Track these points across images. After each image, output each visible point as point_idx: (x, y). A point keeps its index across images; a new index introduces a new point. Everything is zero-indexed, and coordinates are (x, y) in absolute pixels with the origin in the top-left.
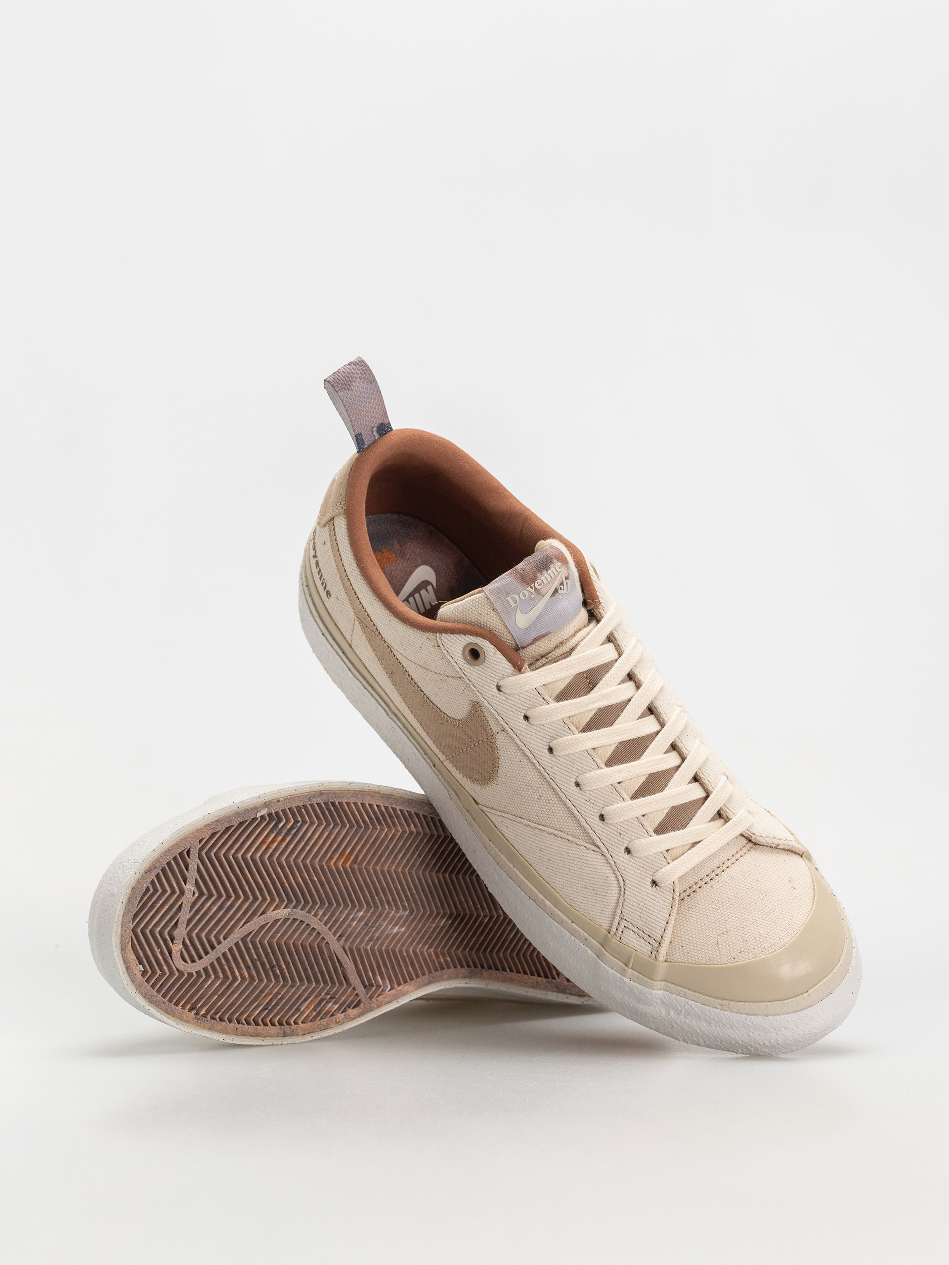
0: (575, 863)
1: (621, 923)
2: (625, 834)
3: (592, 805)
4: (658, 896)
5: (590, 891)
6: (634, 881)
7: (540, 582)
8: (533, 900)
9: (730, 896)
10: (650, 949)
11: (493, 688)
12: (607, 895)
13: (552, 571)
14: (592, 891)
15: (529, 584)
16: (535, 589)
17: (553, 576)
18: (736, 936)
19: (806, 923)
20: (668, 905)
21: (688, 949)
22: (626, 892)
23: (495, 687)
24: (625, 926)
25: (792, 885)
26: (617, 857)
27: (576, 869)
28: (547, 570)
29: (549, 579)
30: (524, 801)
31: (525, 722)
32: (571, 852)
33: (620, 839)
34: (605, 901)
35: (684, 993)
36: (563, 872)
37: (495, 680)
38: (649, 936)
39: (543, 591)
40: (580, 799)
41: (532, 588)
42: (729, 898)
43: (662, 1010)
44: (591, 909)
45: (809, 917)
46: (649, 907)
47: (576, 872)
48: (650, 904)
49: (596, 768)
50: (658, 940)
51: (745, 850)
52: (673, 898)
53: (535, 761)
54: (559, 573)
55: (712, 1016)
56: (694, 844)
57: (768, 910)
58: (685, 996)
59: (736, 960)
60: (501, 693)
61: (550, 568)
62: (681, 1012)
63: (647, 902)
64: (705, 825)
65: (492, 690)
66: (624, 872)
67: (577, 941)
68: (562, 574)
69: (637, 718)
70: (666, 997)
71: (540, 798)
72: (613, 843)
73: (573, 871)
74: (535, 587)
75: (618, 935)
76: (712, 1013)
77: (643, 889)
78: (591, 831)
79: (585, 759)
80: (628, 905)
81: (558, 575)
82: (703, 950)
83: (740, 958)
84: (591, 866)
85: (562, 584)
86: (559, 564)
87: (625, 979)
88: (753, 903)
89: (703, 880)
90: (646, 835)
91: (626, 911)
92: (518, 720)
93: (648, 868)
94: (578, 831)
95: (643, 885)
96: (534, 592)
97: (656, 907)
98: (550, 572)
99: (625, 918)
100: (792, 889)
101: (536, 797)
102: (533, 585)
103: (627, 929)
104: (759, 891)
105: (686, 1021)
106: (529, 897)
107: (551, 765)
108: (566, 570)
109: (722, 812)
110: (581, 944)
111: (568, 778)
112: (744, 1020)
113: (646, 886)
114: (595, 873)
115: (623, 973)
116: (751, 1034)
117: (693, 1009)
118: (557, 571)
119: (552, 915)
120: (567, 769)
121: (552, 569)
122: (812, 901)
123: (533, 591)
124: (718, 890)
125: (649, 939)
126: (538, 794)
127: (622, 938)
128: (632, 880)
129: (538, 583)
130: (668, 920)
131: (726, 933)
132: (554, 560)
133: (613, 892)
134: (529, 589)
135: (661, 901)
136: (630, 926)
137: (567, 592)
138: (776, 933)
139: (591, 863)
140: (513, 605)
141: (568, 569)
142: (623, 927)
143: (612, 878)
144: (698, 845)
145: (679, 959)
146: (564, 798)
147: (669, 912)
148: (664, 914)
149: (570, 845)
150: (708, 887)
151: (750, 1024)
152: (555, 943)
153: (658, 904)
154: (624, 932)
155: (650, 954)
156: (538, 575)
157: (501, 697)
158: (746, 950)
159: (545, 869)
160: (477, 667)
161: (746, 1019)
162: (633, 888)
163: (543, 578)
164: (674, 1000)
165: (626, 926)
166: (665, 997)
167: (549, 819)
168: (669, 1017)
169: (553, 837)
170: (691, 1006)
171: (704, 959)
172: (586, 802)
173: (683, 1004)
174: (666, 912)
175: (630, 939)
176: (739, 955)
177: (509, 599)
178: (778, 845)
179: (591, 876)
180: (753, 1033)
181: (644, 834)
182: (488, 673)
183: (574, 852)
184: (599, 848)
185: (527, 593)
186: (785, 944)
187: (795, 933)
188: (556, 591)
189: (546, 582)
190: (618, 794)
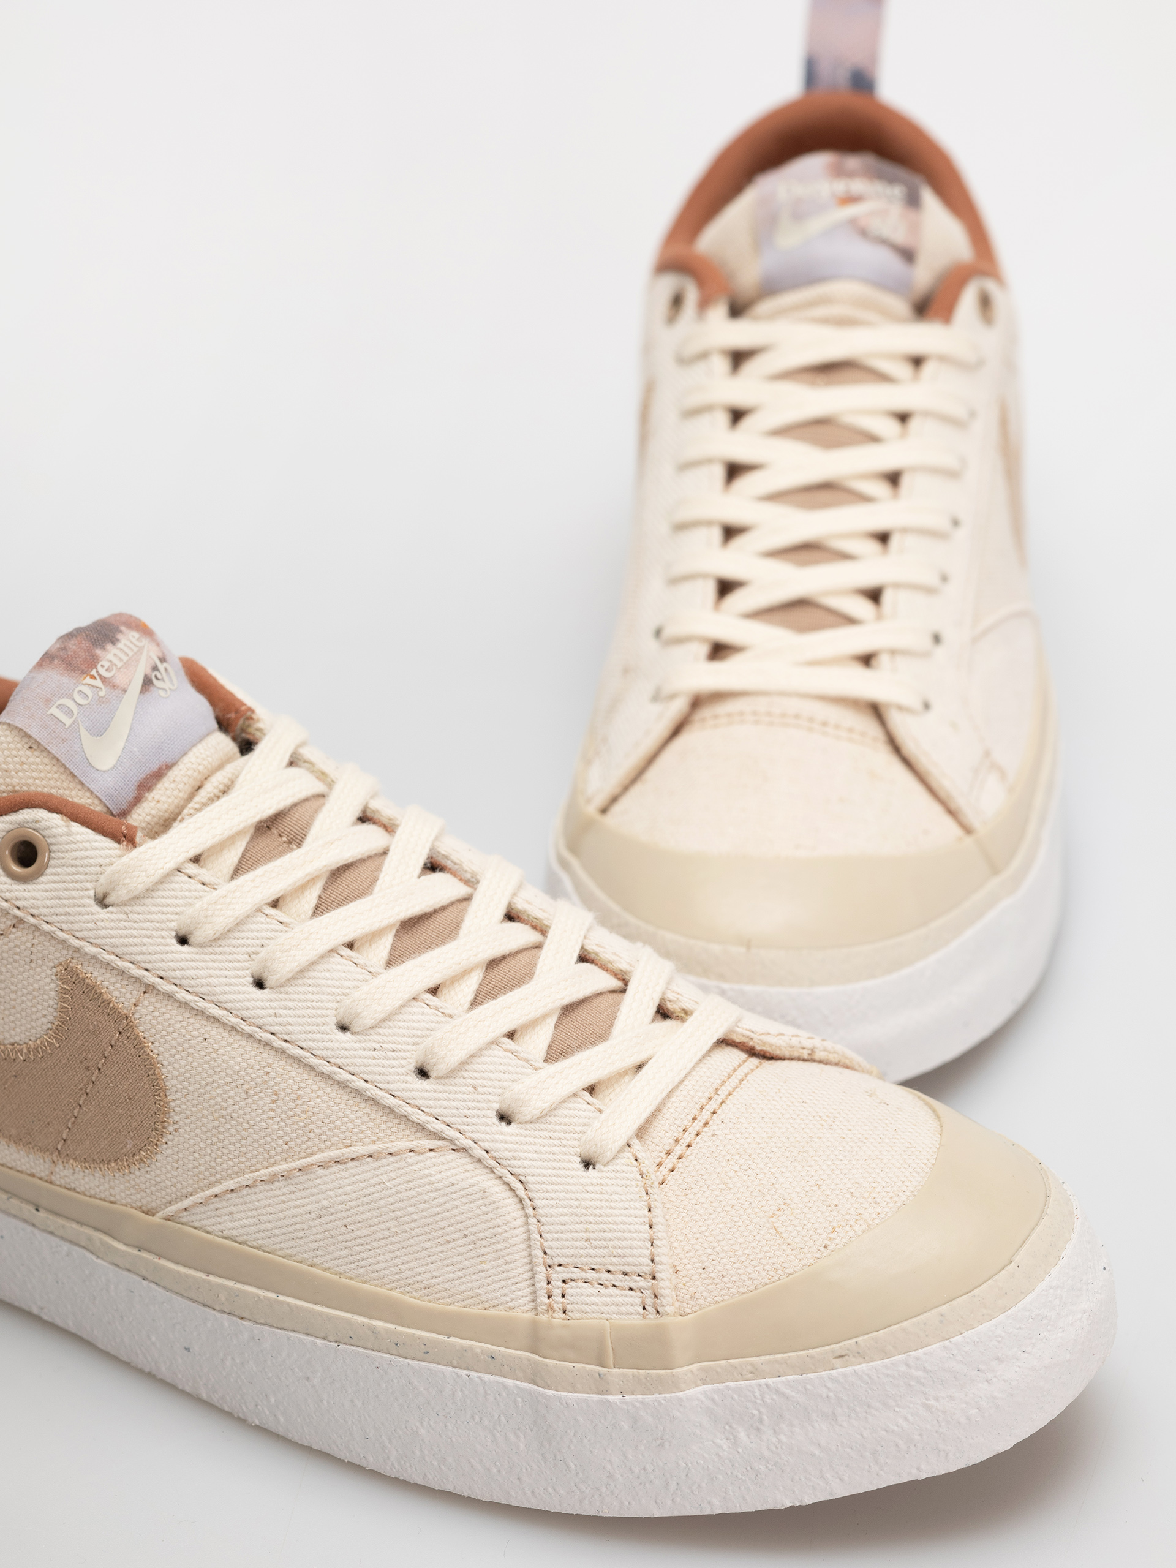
0: (404, 1195)
1: (554, 1276)
2: (485, 1083)
3: (390, 1054)
4: (609, 1182)
5: (459, 1242)
6: (544, 1172)
8: (345, 1344)
10: (638, 1301)
11: (90, 906)
12: (499, 1230)
13: (125, 645)
14: (465, 1241)
15: (84, 673)
16: (104, 679)
17: (131, 654)
18: (810, 1205)
20: (637, 1189)
21: (719, 1268)
22: (537, 1203)
23: (92, 902)
24: (564, 1281)
26: (487, 1137)
27: (410, 1209)
28: (114, 644)
29: (125, 659)
30: (246, 1126)
31: (185, 948)
32: (384, 1178)
33: (479, 1097)
34: (499, 1246)
35: (749, 1368)
36: (387, 1233)
37: (89, 885)
38: (625, 1274)
39: (120, 680)
40: (362, 1053)
41: (95, 678)
42: (759, 1144)
43: (718, 1441)
44: (477, 1284)
46: (597, 1211)
47: (415, 1216)
48: (598, 1203)
49: (369, 976)
50: (647, 1269)
51: (749, 1065)
52: (641, 1175)
53: (234, 1021)
54: (141, 648)
55: (831, 1394)
56: (639, 1067)
58: (756, 1373)
59: (831, 1248)
60: (110, 909)
61: (118, 640)
62: (761, 1421)
63: (587, 1203)
64: (644, 1033)
65: (88, 909)
66: (515, 1162)
67: (473, 1374)
68: (148, 650)
70: (716, 1397)
71: (274, 1097)
72: (468, 1113)
73: (406, 1219)
74: (99, 675)
75: (555, 1306)
76: (829, 1385)
77: (568, 1180)
78: (409, 1110)
79: (339, 967)
80: (551, 1228)
81: (140, 652)
82: (751, 1257)
83: (836, 1241)
84: (440, 1185)
85: (155, 668)
86: (135, 633)
87: (610, 1398)
89: (690, 1130)
90: (529, 1070)
91: (553, 1244)
92: (167, 948)
93: (561, 1135)
94: (383, 1126)
95: (568, 1173)
96: (101, 686)
97: (613, 1204)
98: (120, 645)
99: (557, 1260)
101: (267, 1100)
102: (94, 673)
103: (572, 1284)
105: (780, 1441)
106: (336, 1342)
107: (272, 1012)
108: (153, 643)
109: (666, 1006)
110: (486, 1377)
111: (320, 1020)
112: (903, 1368)
113: (573, 1173)
114: (454, 1196)
115: (601, 1386)
116: (932, 1402)
117: (784, 1394)
118: (135, 645)
119: (398, 1347)
120: (309, 1004)
121: (125, 641)
123: (98, 683)
124: (729, 1137)
125: (628, 1282)
126: (269, 1091)
127: (569, 1307)
128: (539, 1171)
129: (102, 666)
130: (651, 1221)
131: (785, 1207)
132: (122, 627)
133: (508, 1218)
134: (88, 680)
135: (618, 1189)
136: (577, 1274)
137: (170, 685)
139: (439, 1177)
140: (68, 721)
141: (158, 642)
142: (560, 1284)
143: (497, 1189)
144: (647, 1068)
145: (709, 1300)
146: (327, 1069)
147: (646, 1204)
148: (637, 1212)
149: (378, 1164)
150: (706, 1139)
151: (920, 1374)
152: (431, 1423)
153: (616, 1197)
154: (568, 1291)
155: (642, 1311)
156: (98, 652)
157: (113, 916)
158: (843, 1224)
159: (346, 1252)
160: (42, 879)
161: (907, 1365)
162: (549, 1188)
163: (110, 656)
164: (736, 1397)
165: (566, 1276)
166: (713, 1400)
167: (311, 1135)
168: (740, 1450)
169: (335, 1168)
170: (777, 1391)
171: (763, 1273)
172: (375, 1053)
173: (758, 1394)
174: (638, 1205)
175: (587, 1299)
176: (833, 1235)
177: (54, 711)
178: (813, 1051)
179: (447, 1206)
180: (937, 1399)
181: (524, 1070)
182: (68, 878)
183: (392, 1175)
184: (441, 1138)
185: (87, 691)
188: (147, 680)
189: (119, 664)
190: (436, 1012)
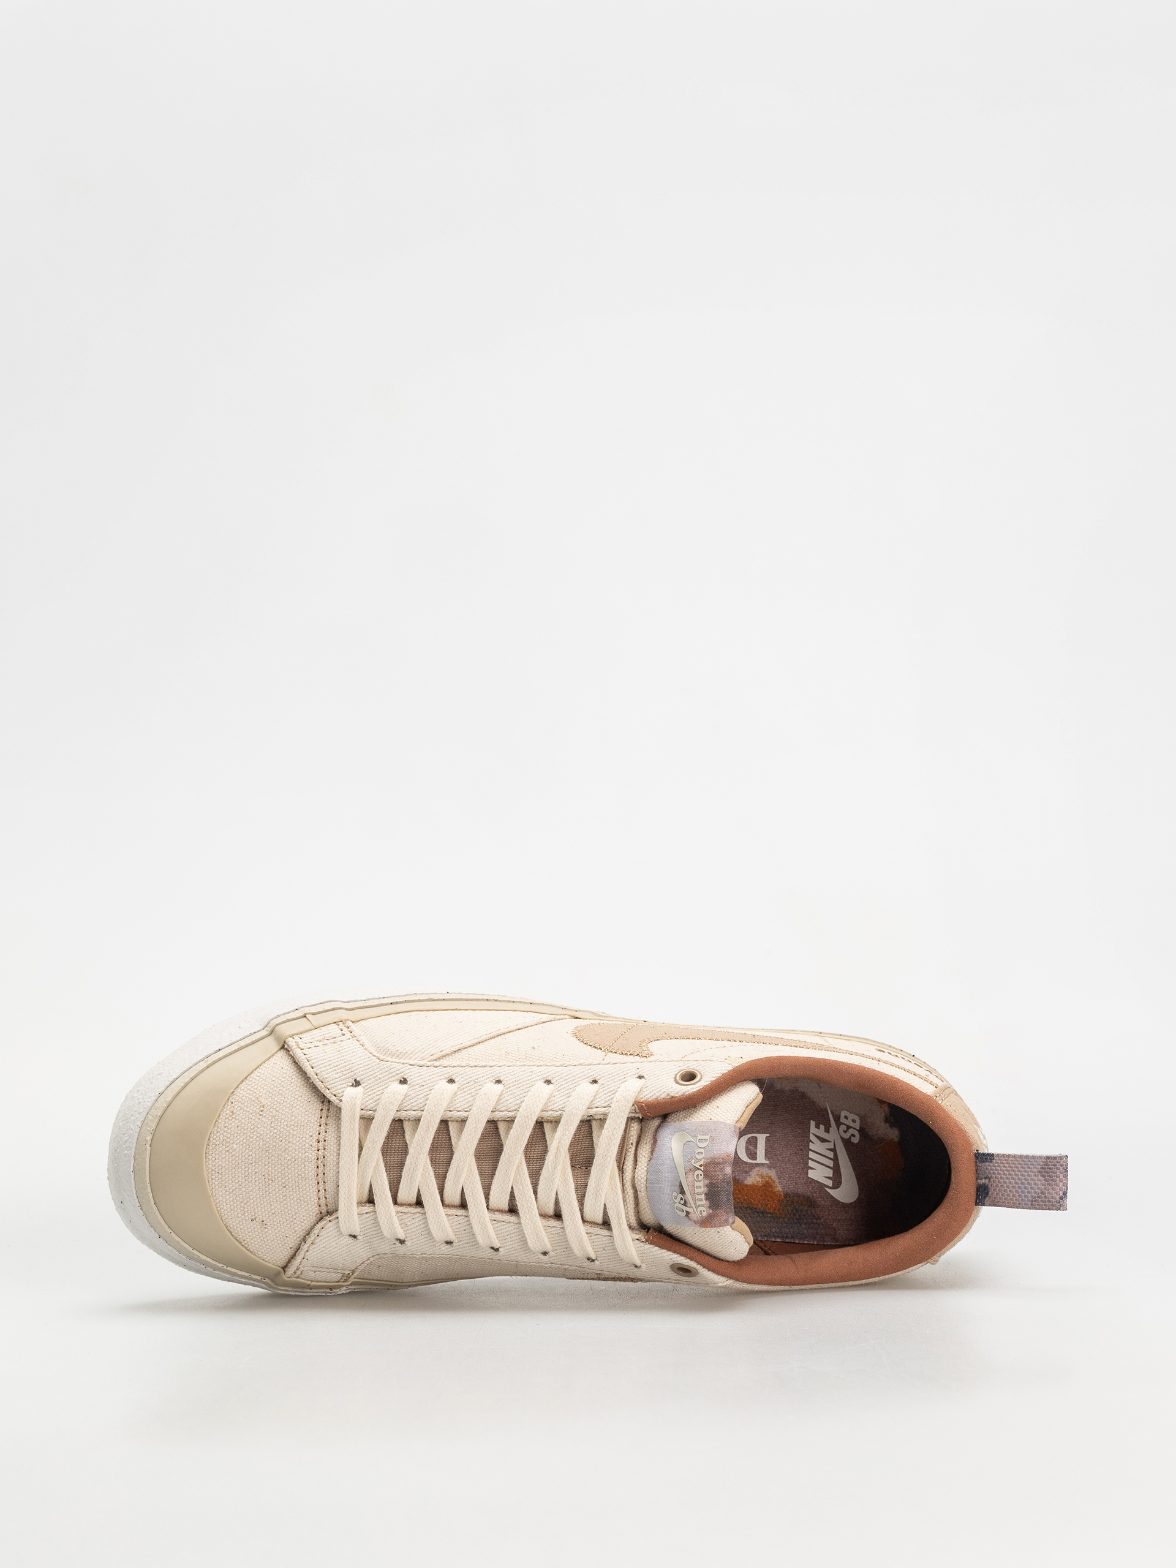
7: (701, 1178)
9: (291, 1144)
15: (706, 1165)
16: (697, 1169)
17: (697, 1197)
19: (211, 1198)
25: (257, 1219)
28: (706, 1194)
29: (697, 1192)
41: (700, 1166)
45: (215, 1208)
51: (323, 1201)
54: (697, 1207)
56: (361, 1147)
57: (250, 1171)
61: (706, 1199)
64: (370, 1175)
68: (694, 1211)
69: (514, 1186)
74: (700, 1169)
81: (695, 1204)
85: (685, 1204)
86: (704, 1214)
88: (267, 1163)
96: (695, 1165)
98: (703, 1197)
100: (253, 1217)
102: (702, 1168)
104: (273, 1179)
108: (695, 1219)
109: (372, 1205)
118: (699, 1206)
121: (704, 1202)
122: (229, 1228)
129: (701, 1175)
132: (711, 1211)
134: (701, 1162)
137: (676, 1205)
138: (224, 1160)
141: (695, 1222)
144: (357, 1152)
163: (701, 1184)
177: (707, 1137)
178: (305, 1242)
185: (698, 1157)
186: (207, 1160)
187: (210, 1179)
188: (682, 1192)
189: (697, 1184)
